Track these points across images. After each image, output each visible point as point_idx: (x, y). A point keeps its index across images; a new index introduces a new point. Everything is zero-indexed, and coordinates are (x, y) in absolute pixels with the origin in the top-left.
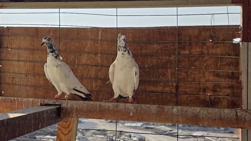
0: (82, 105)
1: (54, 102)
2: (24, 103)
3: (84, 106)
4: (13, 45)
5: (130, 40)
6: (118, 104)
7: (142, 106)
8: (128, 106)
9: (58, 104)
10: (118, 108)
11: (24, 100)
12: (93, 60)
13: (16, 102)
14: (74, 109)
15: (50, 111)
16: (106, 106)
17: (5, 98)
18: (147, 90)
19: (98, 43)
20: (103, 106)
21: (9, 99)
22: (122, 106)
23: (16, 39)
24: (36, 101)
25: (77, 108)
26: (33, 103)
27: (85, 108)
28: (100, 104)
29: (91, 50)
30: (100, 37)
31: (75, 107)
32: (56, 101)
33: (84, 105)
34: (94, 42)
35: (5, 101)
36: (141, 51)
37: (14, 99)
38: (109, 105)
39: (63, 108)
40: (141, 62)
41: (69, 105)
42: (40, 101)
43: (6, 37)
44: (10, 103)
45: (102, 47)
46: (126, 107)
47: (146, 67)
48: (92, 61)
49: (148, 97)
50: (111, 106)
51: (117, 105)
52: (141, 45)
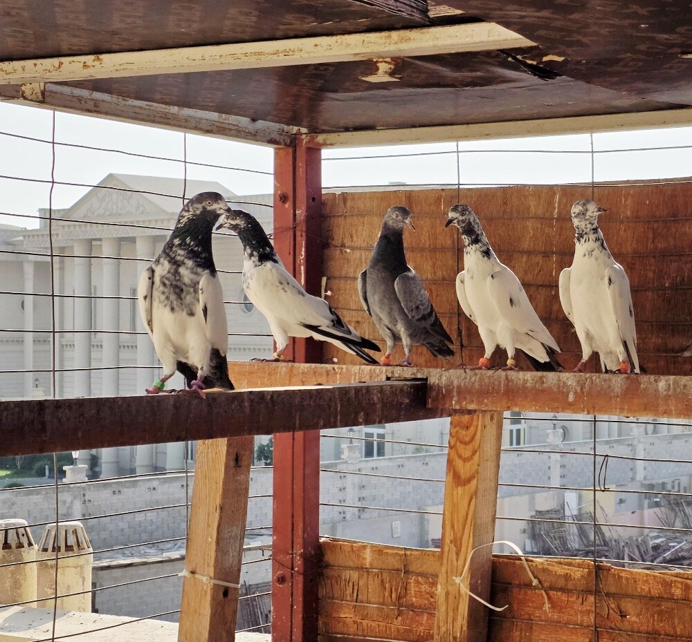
0: (470, 378)
1: (414, 374)
2: (353, 377)
3: (475, 380)
4: (355, 239)
6: (545, 373)
7: (594, 378)
8: (565, 379)
9: (421, 377)
10: (543, 383)
11: (353, 370)
13: (338, 376)
14: (454, 388)
16: (520, 379)
17: (315, 367)
19: (551, 226)
20: (512, 381)
21: (322, 368)
22: (553, 380)
24: (377, 371)
25: (459, 387)
26: (371, 377)
27: (477, 385)
28: (507, 376)
30: (556, 210)
31: (456, 383)
32: (418, 371)
33: (473, 379)
34: (542, 224)
35: (314, 373)
37: (334, 369)
38: (526, 378)
39: (431, 387)
41: (444, 378)
42: (384, 371)
44: (325, 376)
46: (560, 380)
50: (529, 379)
51: (541, 378)
52: (656, 225)
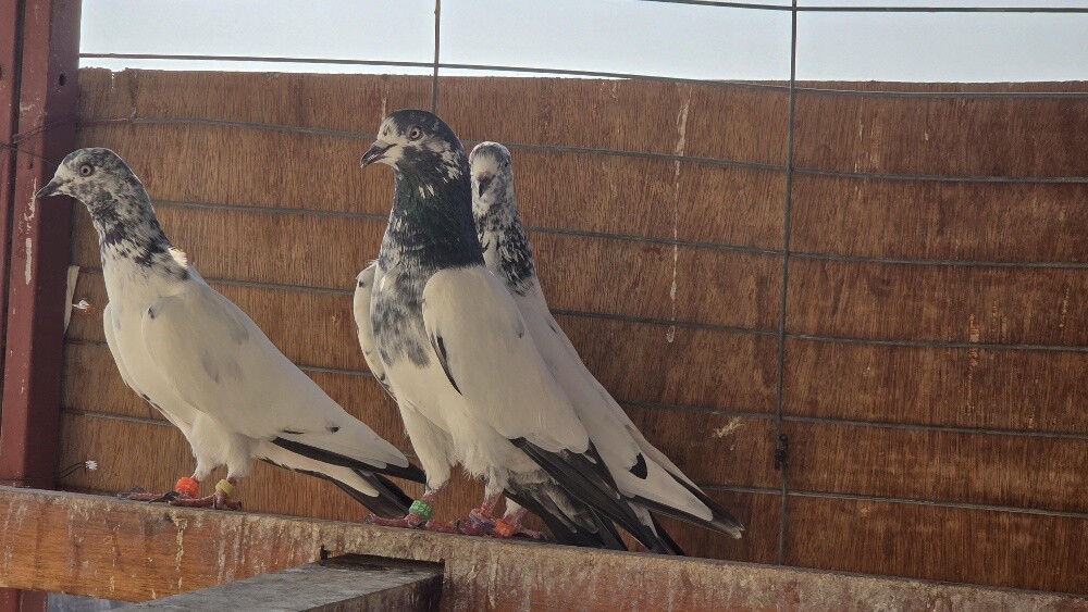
0: (573, 574)
1: (402, 549)
2: (223, 543)
3: (588, 582)
4: (155, 179)
5: (876, 160)
6: (802, 576)
7: (956, 599)
8: (864, 595)
9: (426, 558)
10: (798, 601)
11: (223, 525)
12: (636, 284)
13: (180, 538)
14: (521, 594)
15: (383, 601)
16: (725, 586)
17: (113, 509)
18: (978, 485)
19: (668, 178)
20: (702, 589)
21: (134, 512)
22: (828, 594)
23: (179, 144)
24: (296, 533)
25: (538, 594)
26: (276, 547)
27: (592, 594)
28: (684, 573)
29: (621, 219)
30: (682, 141)
31: (528, 581)
32: (414, 540)
33: (582, 576)
34: (642, 172)
35: (111, 524)
36: (941, 232)
37: (168, 518)
38: (743, 583)
39: (453, 587)
40: (943, 305)
41: (493, 568)
42: (315, 535)
43: (119, 132)
44: (142, 536)
45: (692, 200)
46: (849, 598)
47: (975, 338)
48: (627, 293)
49: (982, 535)
50: (754, 586)
51: (791, 586)
